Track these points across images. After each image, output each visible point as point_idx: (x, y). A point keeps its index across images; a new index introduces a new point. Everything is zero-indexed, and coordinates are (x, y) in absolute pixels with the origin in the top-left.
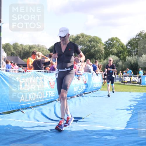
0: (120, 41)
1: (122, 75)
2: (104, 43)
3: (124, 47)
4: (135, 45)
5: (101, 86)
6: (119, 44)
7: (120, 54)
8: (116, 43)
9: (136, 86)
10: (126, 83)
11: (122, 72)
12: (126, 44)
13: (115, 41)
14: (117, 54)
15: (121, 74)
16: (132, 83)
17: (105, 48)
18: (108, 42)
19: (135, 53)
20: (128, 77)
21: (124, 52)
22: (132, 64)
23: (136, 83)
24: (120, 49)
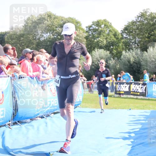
0: (111, 26)
1: (115, 82)
2: (85, 29)
3: (119, 36)
4: (135, 32)
5: (81, 100)
6: (110, 31)
7: (112, 47)
8: (105, 29)
9: (139, 99)
10: (123, 94)
11: (115, 77)
12: (122, 31)
13: (103, 26)
14: (107, 48)
15: (114, 79)
16: (132, 95)
17: (87, 38)
18: (91, 27)
19: (136, 45)
20: (125, 85)
21: (118, 43)
22: (132, 62)
23: (139, 94)
24: (112, 39)
